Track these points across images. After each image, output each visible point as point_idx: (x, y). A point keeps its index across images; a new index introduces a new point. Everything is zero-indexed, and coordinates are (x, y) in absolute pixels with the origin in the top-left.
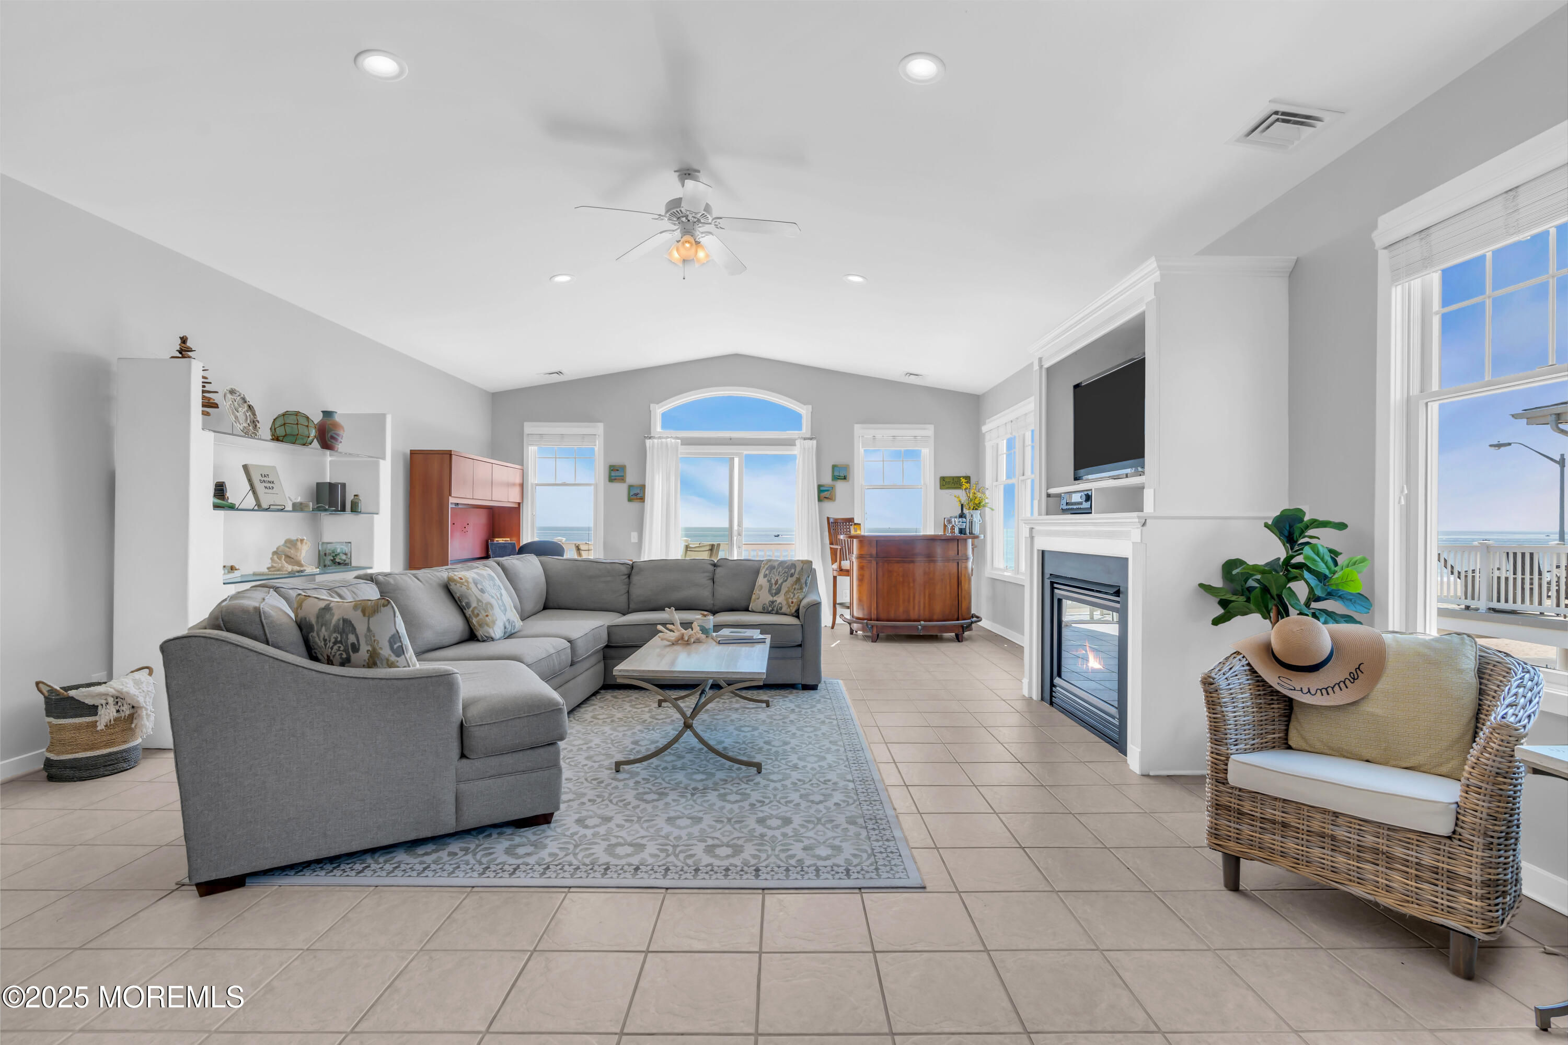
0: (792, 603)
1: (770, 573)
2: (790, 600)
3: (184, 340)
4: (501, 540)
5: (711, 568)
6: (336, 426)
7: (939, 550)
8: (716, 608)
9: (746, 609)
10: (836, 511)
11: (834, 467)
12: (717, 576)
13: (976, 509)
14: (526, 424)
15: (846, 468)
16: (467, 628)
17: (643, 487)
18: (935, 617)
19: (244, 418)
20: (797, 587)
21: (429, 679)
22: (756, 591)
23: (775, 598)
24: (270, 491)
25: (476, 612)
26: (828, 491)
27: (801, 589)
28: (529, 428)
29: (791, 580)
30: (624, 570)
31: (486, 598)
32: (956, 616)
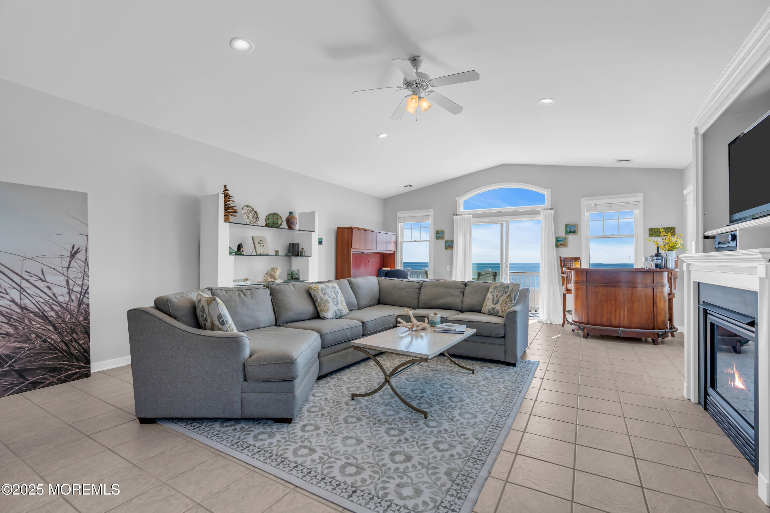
0: (504, 309)
1: (494, 290)
2: (503, 308)
3: (225, 186)
4: (385, 269)
5: (464, 286)
6: (294, 218)
7: (639, 279)
8: (463, 309)
9: (480, 312)
10: (566, 253)
11: (567, 226)
12: (466, 291)
13: (671, 250)
14: (398, 212)
15: (575, 226)
16: (316, 312)
17: (452, 242)
18: (633, 325)
19: (252, 217)
20: (508, 300)
21: (228, 338)
22: (486, 301)
23: (495, 306)
24: (262, 247)
25: (319, 304)
26: (563, 240)
27: (511, 301)
28: (399, 214)
29: (505, 296)
30: (417, 285)
31: (326, 297)
32: (652, 326)
